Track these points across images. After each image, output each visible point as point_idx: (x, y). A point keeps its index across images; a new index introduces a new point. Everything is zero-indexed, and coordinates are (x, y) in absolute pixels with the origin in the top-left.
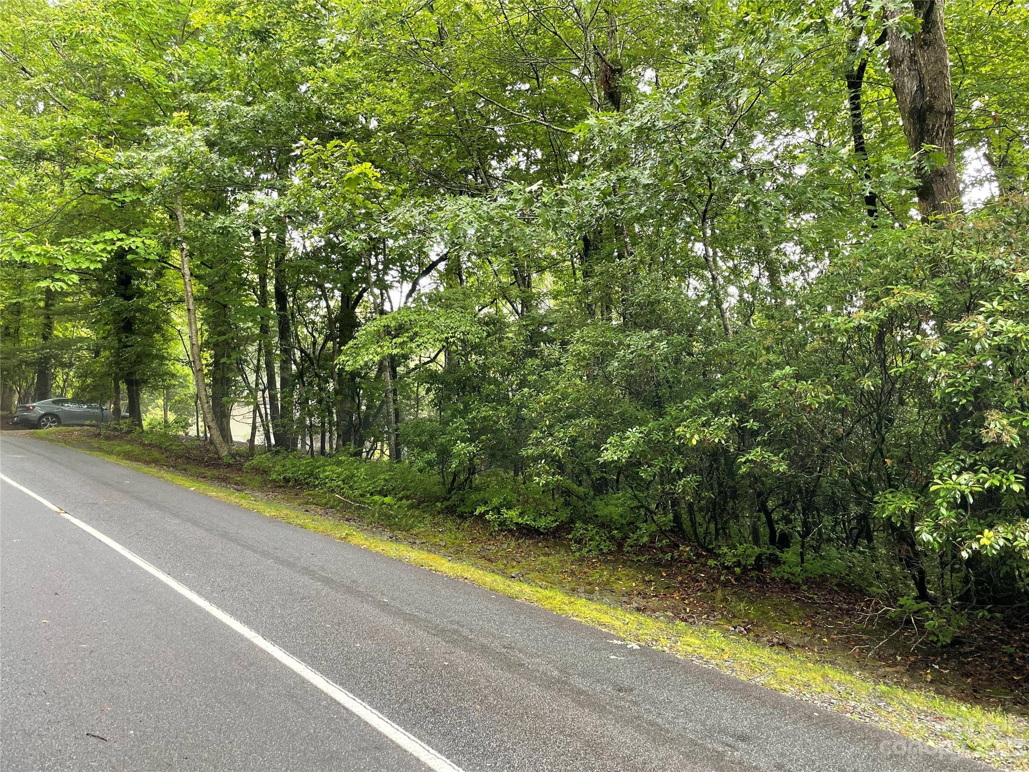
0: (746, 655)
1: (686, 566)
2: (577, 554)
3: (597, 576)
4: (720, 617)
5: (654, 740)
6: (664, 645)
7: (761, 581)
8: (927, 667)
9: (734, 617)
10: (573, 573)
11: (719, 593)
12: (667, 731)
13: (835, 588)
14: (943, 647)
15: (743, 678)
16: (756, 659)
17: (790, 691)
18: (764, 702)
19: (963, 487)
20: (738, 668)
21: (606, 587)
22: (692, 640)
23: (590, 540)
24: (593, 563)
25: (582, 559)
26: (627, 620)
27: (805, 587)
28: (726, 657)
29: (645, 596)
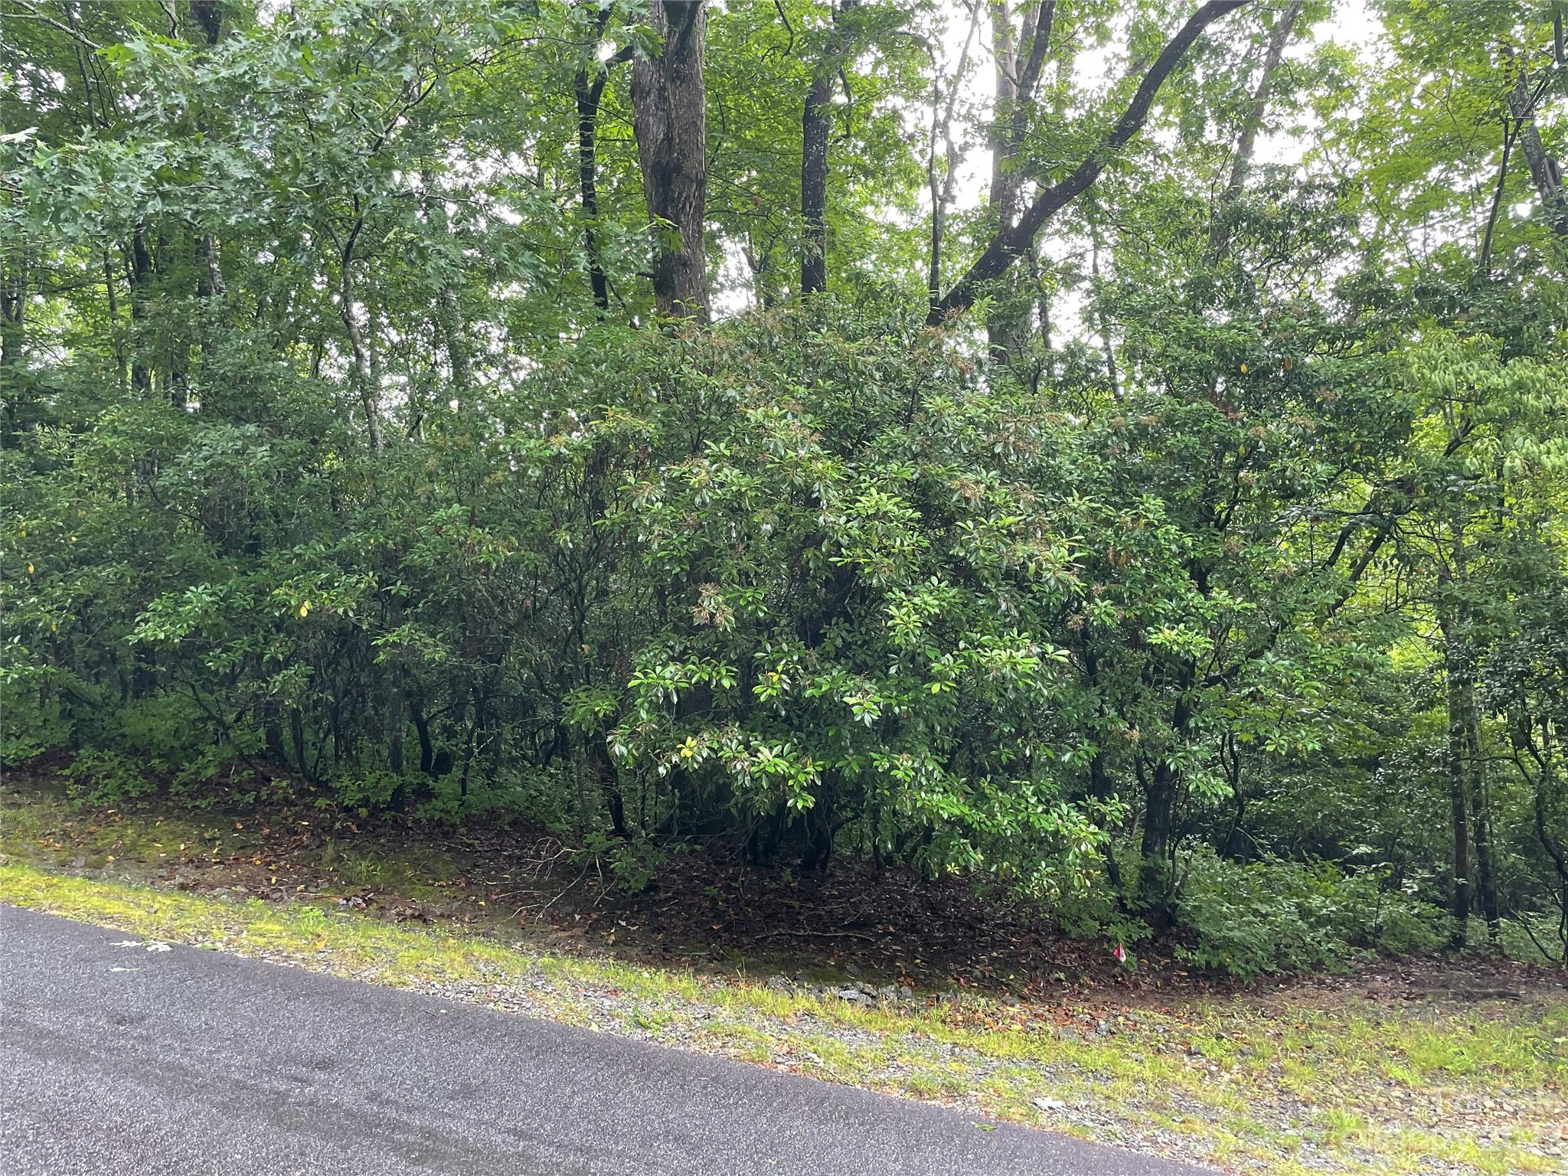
0: (354, 939)
1: (280, 811)
2: (79, 802)
3: (114, 836)
4: (326, 885)
5: (170, 1094)
6: (218, 941)
7: (399, 826)
8: (612, 924)
9: (350, 883)
10: (65, 835)
11: (330, 849)
12: (197, 1075)
13: (507, 828)
14: (635, 895)
15: (343, 974)
16: (369, 943)
17: (412, 983)
18: (368, 1005)
19: (668, 682)
20: (336, 959)
21: (130, 857)
22: (270, 926)
23: (106, 777)
24: (108, 816)
25: (86, 811)
26: (157, 906)
27: (463, 830)
28: (321, 946)
29: (200, 864)
